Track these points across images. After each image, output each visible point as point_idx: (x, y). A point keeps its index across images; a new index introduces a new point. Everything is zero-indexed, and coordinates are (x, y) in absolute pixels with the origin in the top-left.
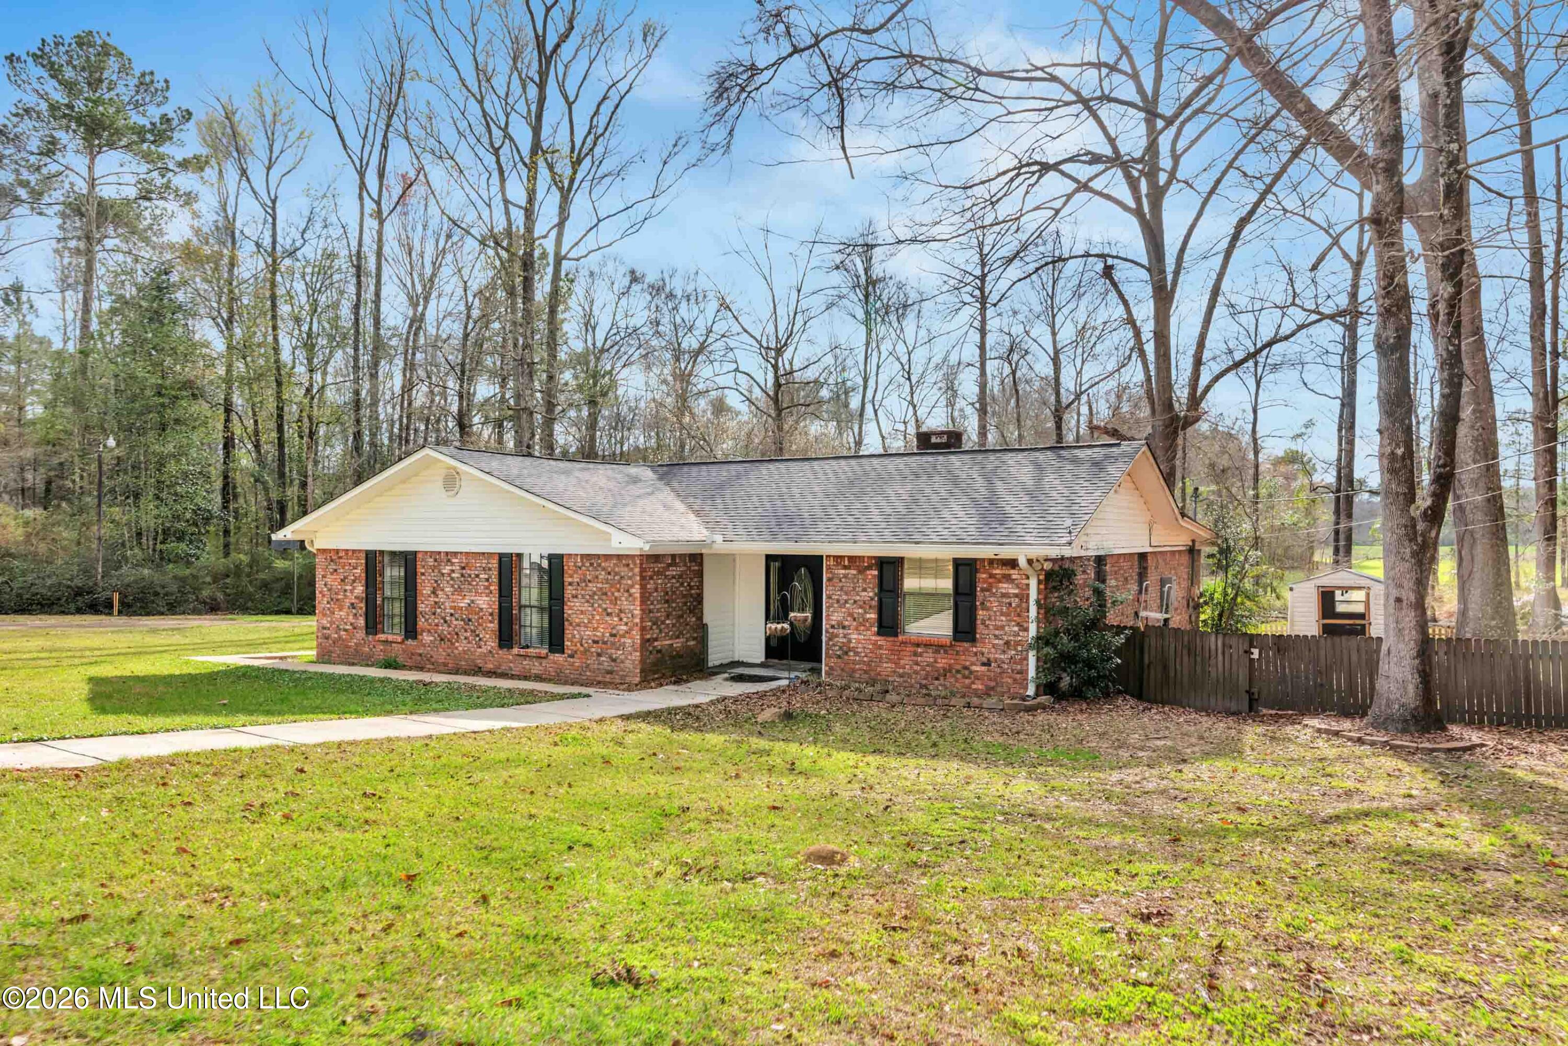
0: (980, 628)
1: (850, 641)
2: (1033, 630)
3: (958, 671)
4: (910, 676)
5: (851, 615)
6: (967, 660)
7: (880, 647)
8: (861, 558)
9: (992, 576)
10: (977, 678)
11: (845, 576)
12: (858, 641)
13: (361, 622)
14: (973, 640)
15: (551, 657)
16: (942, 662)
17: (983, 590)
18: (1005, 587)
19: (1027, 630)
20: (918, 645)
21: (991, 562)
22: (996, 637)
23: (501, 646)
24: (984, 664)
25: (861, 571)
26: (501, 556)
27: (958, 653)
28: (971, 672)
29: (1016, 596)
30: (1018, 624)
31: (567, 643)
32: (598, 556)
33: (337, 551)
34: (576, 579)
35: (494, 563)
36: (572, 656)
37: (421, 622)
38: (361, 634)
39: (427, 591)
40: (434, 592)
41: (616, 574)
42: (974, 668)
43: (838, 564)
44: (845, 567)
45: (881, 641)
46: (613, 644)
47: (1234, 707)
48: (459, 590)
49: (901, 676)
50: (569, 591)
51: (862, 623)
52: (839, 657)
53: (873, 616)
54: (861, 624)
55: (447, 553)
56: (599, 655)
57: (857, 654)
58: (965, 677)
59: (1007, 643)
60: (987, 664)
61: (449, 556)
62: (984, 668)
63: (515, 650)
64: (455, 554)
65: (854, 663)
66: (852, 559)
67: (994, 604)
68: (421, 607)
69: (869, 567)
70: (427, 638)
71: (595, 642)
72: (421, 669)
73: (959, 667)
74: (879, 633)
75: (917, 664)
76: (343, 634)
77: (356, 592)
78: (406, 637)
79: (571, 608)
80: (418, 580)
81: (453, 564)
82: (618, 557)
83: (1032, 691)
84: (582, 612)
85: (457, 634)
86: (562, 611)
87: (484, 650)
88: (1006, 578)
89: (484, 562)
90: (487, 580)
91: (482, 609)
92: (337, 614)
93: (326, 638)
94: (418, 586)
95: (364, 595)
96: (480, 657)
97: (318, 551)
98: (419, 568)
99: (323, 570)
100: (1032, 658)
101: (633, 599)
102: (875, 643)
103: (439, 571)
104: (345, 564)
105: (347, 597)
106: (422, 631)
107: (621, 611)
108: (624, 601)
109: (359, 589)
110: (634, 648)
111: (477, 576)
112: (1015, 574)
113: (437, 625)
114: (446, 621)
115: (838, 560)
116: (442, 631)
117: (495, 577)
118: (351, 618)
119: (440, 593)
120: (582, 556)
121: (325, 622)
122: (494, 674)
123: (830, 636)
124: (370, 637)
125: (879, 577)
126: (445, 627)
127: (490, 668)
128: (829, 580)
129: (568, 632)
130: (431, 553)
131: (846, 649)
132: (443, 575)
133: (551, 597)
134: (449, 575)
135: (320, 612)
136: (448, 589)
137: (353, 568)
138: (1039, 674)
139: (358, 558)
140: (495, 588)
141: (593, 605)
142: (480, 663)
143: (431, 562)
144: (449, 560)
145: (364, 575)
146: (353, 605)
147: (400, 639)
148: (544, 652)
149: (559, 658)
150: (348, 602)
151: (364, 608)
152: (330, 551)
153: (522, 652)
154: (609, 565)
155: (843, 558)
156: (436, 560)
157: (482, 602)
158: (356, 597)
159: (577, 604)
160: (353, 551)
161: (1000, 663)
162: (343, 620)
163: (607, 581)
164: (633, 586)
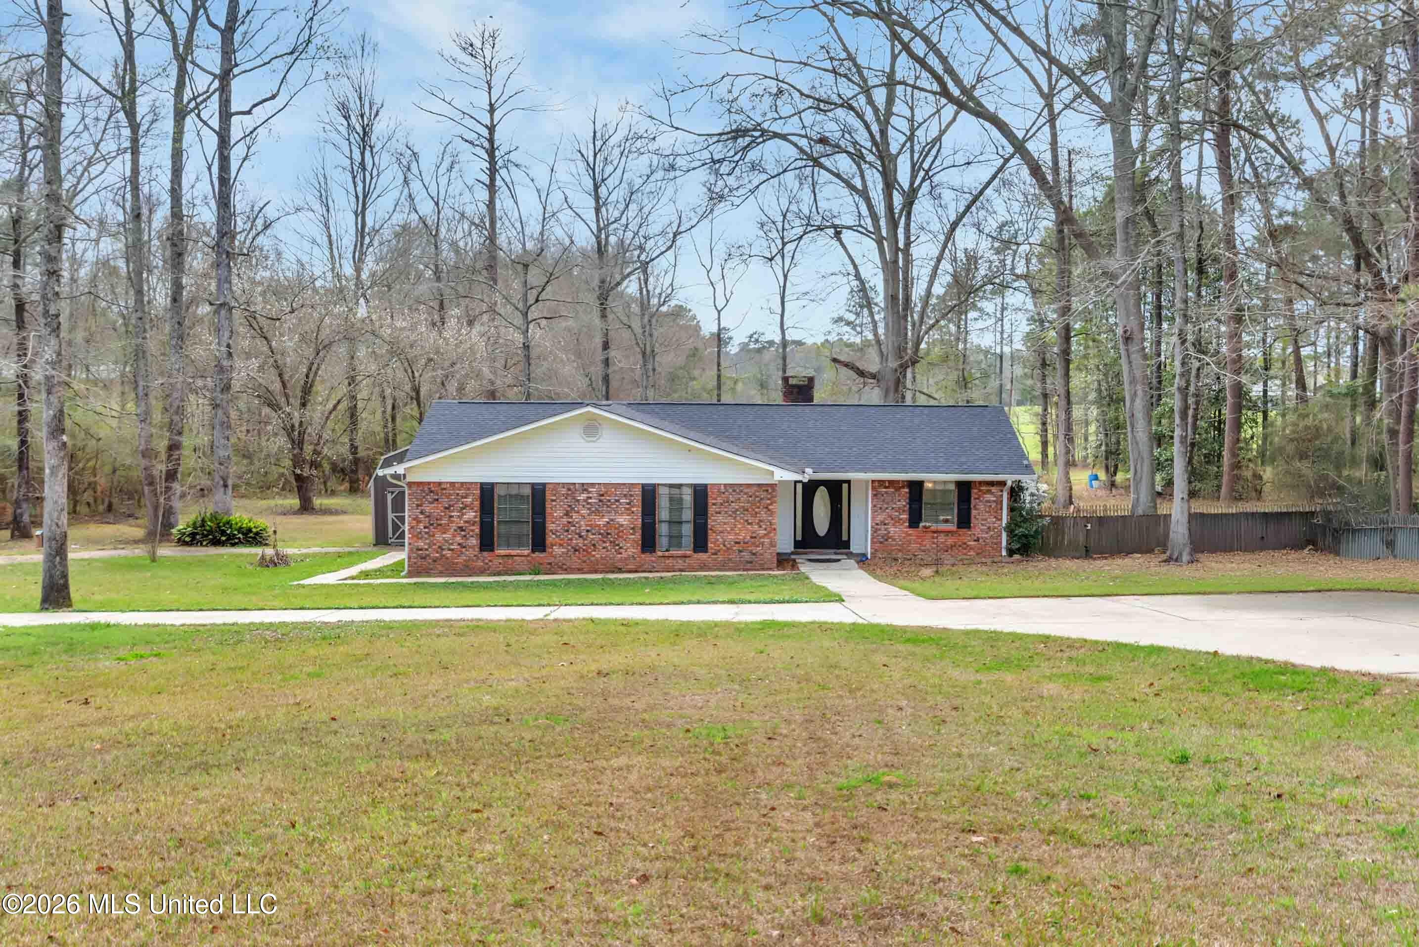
0: (973, 520)
1: (889, 532)
2: (1005, 520)
3: (960, 546)
4: (928, 551)
5: (890, 516)
6: (966, 539)
7: (910, 535)
8: (898, 481)
9: (980, 491)
10: (971, 549)
11: (886, 492)
12: (895, 532)
13: (474, 542)
14: (969, 527)
15: (696, 555)
16: (950, 541)
17: (975, 499)
18: (988, 497)
19: (1001, 520)
20: (934, 532)
21: (980, 483)
22: (983, 525)
23: (643, 551)
24: (975, 541)
25: (898, 489)
26: (644, 486)
27: (960, 535)
28: (968, 546)
29: (993, 501)
30: (995, 517)
31: (710, 545)
32: (741, 485)
33: (440, 484)
34: (720, 500)
35: (638, 491)
36: (715, 553)
37: (550, 538)
38: (471, 553)
39: (559, 513)
40: (567, 514)
41: (757, 496)
42: (969, 543)
43: (880, 486)
44: (886, 487)
45: (911, 531)
46: (754, 544)
47: (1077, 555)
48: (598, 512)
49: (923, 551)
50: (712, 509)
51: (897, 521)
52: (881, 542)
53: (905, 516)
55: (583, 484)
56: (740, 551)
57: (894, 540)
58: (964, 549)
59: (989, 528)
60: (977, 540)
61: (585, 487)
62: (975, 543)
63: (659, 554)
64: (593, 485)
65: (892, 545)
66: (890, 482)
67: (981, 507)
68: (550, 526)
69: (903, 487)
70: (557, 550)
71: (736, 542)
73: (960, 543)
74: (909, 526)
75: (933, 543)
76: (448, 554)
77: (466, 517)
78: (533, 551)
79: (715, 521)
80: (548, 506)
81: (589, 492)
82: (759, 485)
83: (1004, 553)
84: (725, 524)
85: (594, 545)
86: (706, 524)
87: (624, 555)
88: (989, 492)
89: (625, 492)
90: (629, 504)
91: (622, 525)
92: (439, 537)
93: (422, 558)
94: (548, 510)
95: (478, 519)
96: (621, 560)
97: (410, 484)
98: (549, 496)
99: (417, 500)
100: (1004, 535)
101: (771, 513)
102: (906, 533)
103: (574, 498)
104: (450, 495)
105: (452, 522)
106: (552, 545)
107: (761, 521)
108: (763, 514)
109: (470, 515)
110: (773, 544)
111: (617, 501)
112: (994, 489)
113: (571, 539)
114: (581, 537)
115: (881, 483)
116: (577, 544)
117: (637, 501)
118: (458, 539)
119: (575, 516)
120: (725, 485)
121: (421, 544)
122: (636, 571)
123: (875, 531)
124: (485, 554)
125: (910, 493)
126: (580, 540)
127: (631, 567)
128: (875, 495)
129: (711, 536)
130: (563, 485)
131: (887, 537)
132: (578, 501)
133: (696, 514)
134: (585, 501)
135: (413, 536)
136: (584, 512)
137: (463, 497)
138: (1009, 543)
139: (469, 489)
140: (638, 509)
141: (735, 518)
142: (620, 565)
143: (564, 491)
144: (586, 490)
145: (477, 503)
146: (461, 529)
147: (526, 552)
148: (688, 553)
149: (702, 556)
150: (454, 526)
151: (477, 531)
152: (429, 483)
153: (667, 554)
154: (750, 491)
155: (884, 481)
156: (569, 489)
157: (623, 520)
158: (466, 522)
159: (720, 518)
160: (462, 483)
161: (985, 539)
162: (447, 541)
163: (748, 502)
164: (771, 504)
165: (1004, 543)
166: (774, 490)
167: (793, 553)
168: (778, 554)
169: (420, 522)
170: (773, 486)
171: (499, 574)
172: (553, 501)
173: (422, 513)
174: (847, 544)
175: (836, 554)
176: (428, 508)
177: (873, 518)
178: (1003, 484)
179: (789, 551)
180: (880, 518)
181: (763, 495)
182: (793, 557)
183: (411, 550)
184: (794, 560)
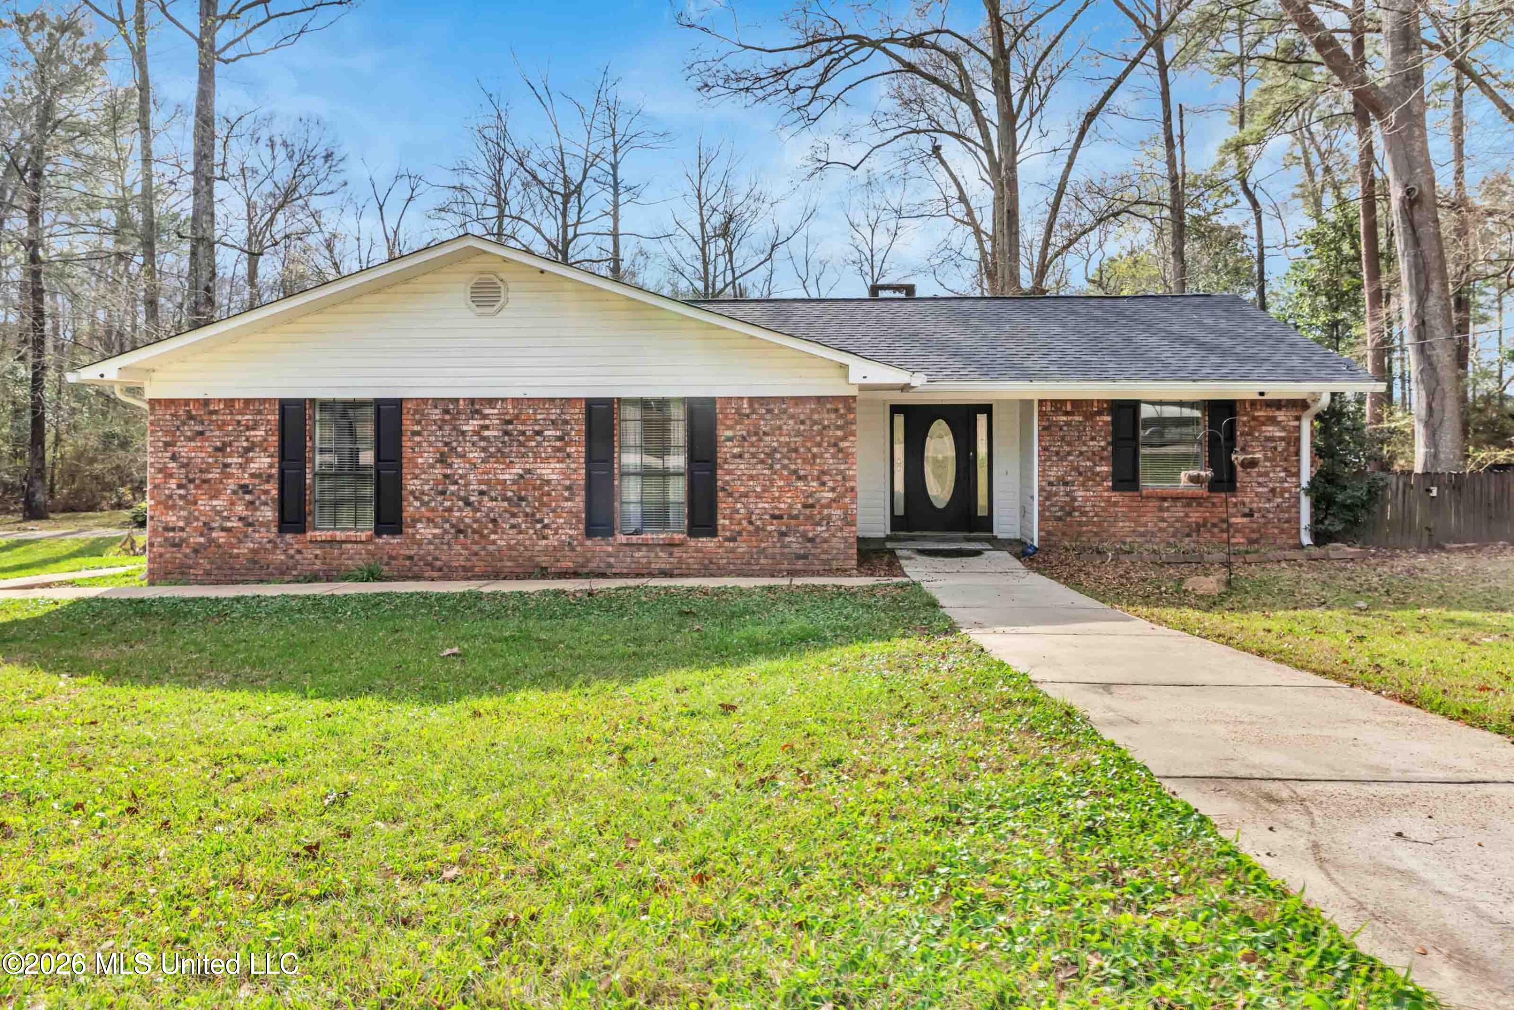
0: (1240, 475)
1: (1074, 499)
2: (1306, 475)
3: (1214, 525)
4: (1153, 534)
5: (1076, 469)
6: (1227, 512)
7: (1115, 504)
8: (1090, 402)
9: (1254, 418)
10: (1237, 531)
11: (1068, 423)
12: (1086, 498)
13: (268, 514)
14: (1233, 490)
15: (692, 542)
16: (1195, 516)
17: (1242, 434)
18: (1271, 430)
19: (1297, 474)
20: (1164, 499)
21: (1253, 403)
22: (1260, 484)
23: (590, 532)
24: (1245, 515)
25: (1090, 417)
26: (589, 403)
27: (1214, 504)
28: (1230, 525)
29: (1282, 439)
30: (1285, 470)
31: (722, 522)
32: (782, 399)
33: (206, 402)
34: (740, 432)
35: (577, 414)
36: (732, 539)
37: (411, 508)
38: (265, 535)
39: (427, 458)
40: (442, 460)
41: (815, 423)
42: (1233, 520)
43: (1056, 411)
44: (1067, 413)
45: (1116, 497)
46: (810, 518)
47: (1413, 543)
48: (501, 455)
49: (1142, 535)
50: (726, 450)
51: (1089, 477)
52: (1059, 519)
53: (1105, 468)
54: (1089, 479)
55: (472, 401)
56: (783, 534)
57: (1084, 513)
58: (1222, 531)
59: (1273, 490)
60: (1250, 514)
61: (476, 406)
62: (1245, 520)
63: (621, 538)
64: (491, 402)
65: (1080, 524)
66: (1076, 403)
67: (1256, 450)
68: (411, 484)
69: (1100, 413)
70: (425, 531)
71: (774, 517)
72: (417, 578)
73: (1215, 520)
74: (1114, 488)
75: (1163, 520)
76: (220, 537)
77: (253, 467)
78: (378, 533)
79: (730, 472)
80: (406, 443)
81: (485, 417)
82: (819, 399)
83: (1306, 539)
84: (751, 478)
85: (494, 521)
86: (713, 478)
87: (553, 541)
88: (1273, 421)
89: (554, 413)
90: (561, 439)
91: (548, 482)
92: (204, 504)
93: (174, 545)
94: (407, 453)
95: (274, 471)
96: (545, 551)
97: (153, 402)
98: (408, 425)
99: (166, 433)
100: (1305, 504)
101: (846, 456)
102: (1108, 500)
103: (455, 428)
104: (225, 423)
105: (230, 476)
106: (415, 521)
107: (823, 473)
108: (829, 461)
109: (263, 462)
110: (849, 521)
111: (539, 433)
112: (1281, 415)
113: (450, 510)
114: (468, 504)
115: (1058, 405)
116: (461, 519)
117: (577, 431)
118: (240, 509)
119: (457, 462)
120: (751, 400)
121: (171, 518)
122: (575, 575)
123: (1047, 496)
124: (289, 537)
125: (1113, 423)
126: (468, 512)
127: (568, 564)
128: (1045, 428)
129: (724, 505)
130: (436, 402)
131: (1070, 509)
132: (463, 433)
133: (692, 458)
134: (477, 433)
135: (158, 503)
136: (475, 455)
137: (248, 428)
138: (1316, 521)
139: (260, 412)
140: (578, 450)
141: (771, 467)
142: (543, 560)
143: (436, 414)
144: (477, 412)
145: (274, 439)
146: (245, 489)
147: (363, 536)
148: (678, 537)
149: (707, 543)
150: (231, 484)
151: (274, 493)
152: (187, 402)
153: (634, 539)
154: (802, 411)
155: (1063, 402)
156: (447, 412)
157: (551, 471)
158: (253, 476)
159: (741, 467)
160: (248, 402)
161: (1264, 512)
162: (218, 513)
163: (798, 433)
164: (844, 438)
165: (1305, 519)
166: (850, 410)
167: (888, 539)
168: (860, 540)
169: (171, 476)
170: (847, 401)
171: (314, 578)
172: (418, 433)
173: (174, 458)
174: (987, 523)
175: (969, 540)
176: (184, 449)
177: (1043, 473)
178: (1301, 405)
179: (882, 535)
180: (1054, 473)
181: (828, 418)
182: (889, 545)
183: (154, 532)
184: (892, 552)
